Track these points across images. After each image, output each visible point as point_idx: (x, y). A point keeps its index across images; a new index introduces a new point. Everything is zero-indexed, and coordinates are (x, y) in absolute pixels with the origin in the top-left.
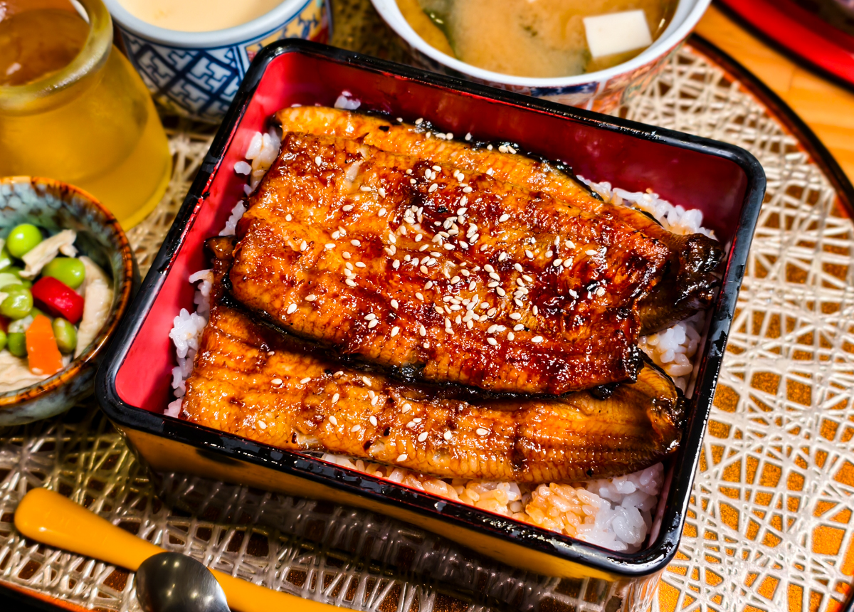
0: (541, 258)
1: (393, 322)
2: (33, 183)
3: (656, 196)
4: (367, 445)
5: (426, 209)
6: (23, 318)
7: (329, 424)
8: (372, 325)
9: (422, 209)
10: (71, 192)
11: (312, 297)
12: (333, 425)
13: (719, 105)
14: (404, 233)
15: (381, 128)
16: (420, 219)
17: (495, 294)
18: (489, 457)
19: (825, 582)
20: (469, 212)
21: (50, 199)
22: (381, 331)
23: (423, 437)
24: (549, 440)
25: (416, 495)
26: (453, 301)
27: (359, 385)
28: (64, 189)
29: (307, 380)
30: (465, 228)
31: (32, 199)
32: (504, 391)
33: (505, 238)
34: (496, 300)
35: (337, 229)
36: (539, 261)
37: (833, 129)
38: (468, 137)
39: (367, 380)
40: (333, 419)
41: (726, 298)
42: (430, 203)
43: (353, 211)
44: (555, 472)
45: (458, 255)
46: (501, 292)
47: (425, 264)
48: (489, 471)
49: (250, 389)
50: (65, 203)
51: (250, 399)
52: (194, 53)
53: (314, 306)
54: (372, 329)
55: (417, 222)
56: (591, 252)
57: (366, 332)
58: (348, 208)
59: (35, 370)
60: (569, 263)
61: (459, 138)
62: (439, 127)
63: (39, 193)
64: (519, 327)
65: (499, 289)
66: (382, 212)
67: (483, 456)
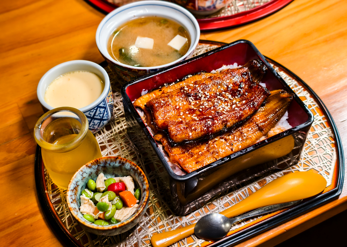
0: (224, 88)
1: (213, 120)
2: (87, 166)
3: (225, 65)
4: (232, 150)
5: (193, 96)
6: (114, 198)
7: (221, 152)
8: (210, 124)
9: (192, 97)
10: (99, 160)
11: (193, 128)
12: (222, 151)
13: (200, 50)
14: (194, 104)
15: (160, 91)
16: (193, 99)
17: (225, 101)
18: (255, 133)
19: (320, 120)
20: (202, 90)
21: (94, 167)
22: (213, 124)
23: (240, 139)
24: (264, 120)
25: (260, 143)
26: (220, 108)
27: (216, 141)
28: (96, 161)
29: (205, 148)
30: (205, 94)
31: (88, 171)
32: (246, 118)
33: (214, 90)
34: (227, 102)
35: (180, 113)
36: (225, 89)
37: (228, 39)
38: (178, 80)
39: (216, 139)
40: (220, 150)
41: (270, 67)
42: (192, 94)
43: (180, 107)
44: (270, 126)
45: (209, 99)
46: (226, 99)
47: (206, 105)
48: (258, 136)
49: (197, 158)
50: (99, 165)
51: (199, 160)
52: (96, 108)
53: (195, 130)
54: (211, 125)
55: (193, 100)
56: (233, 80)
57: (211, 126)
58: (178, 107)
59: (132, 205)
60: (231, 85)
61: (176, 82)
62: (169, 83)
63: (90, 167)
64: (237, 103)
65: (225, 99)
66: (185, 103)
67: (255, 134)
